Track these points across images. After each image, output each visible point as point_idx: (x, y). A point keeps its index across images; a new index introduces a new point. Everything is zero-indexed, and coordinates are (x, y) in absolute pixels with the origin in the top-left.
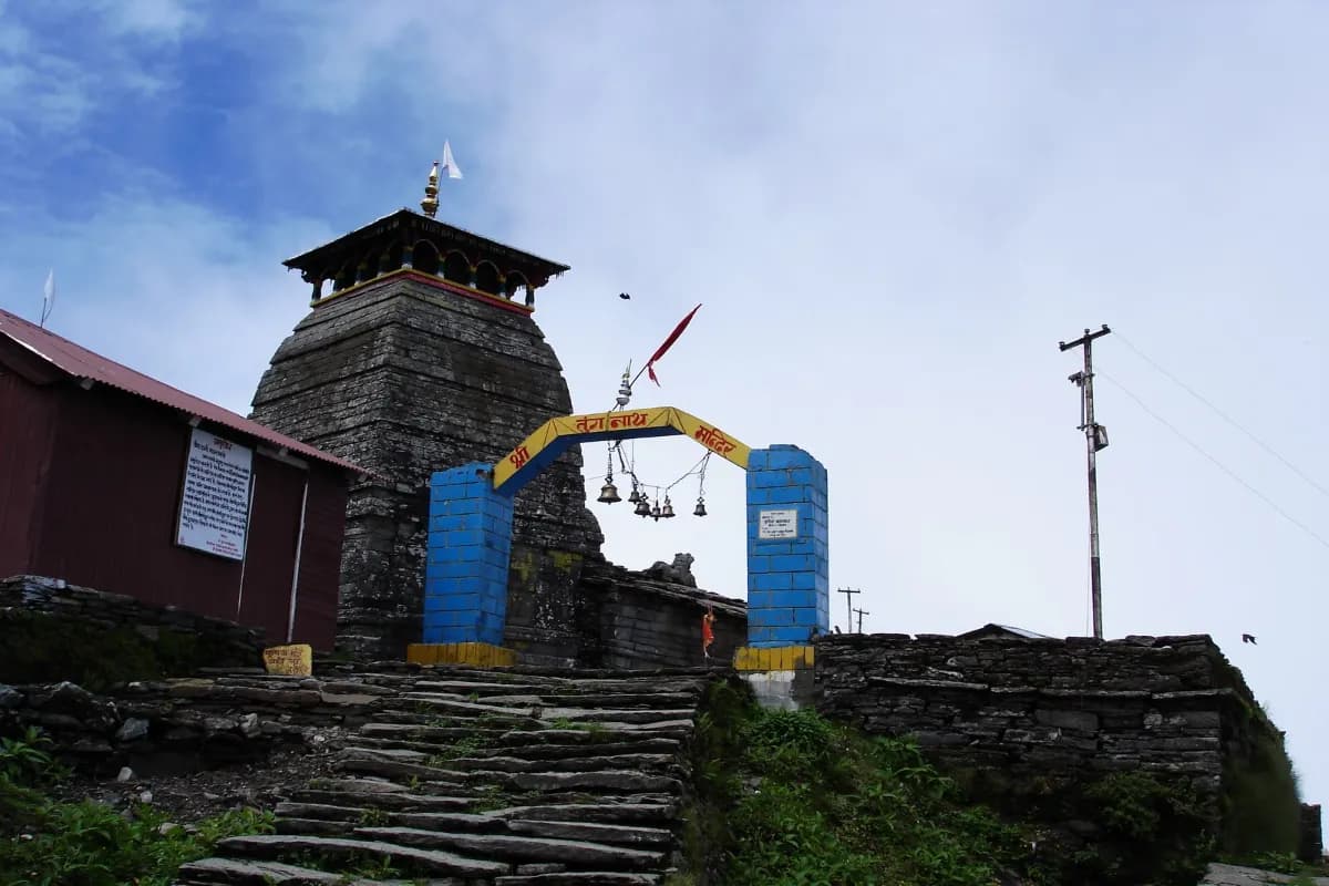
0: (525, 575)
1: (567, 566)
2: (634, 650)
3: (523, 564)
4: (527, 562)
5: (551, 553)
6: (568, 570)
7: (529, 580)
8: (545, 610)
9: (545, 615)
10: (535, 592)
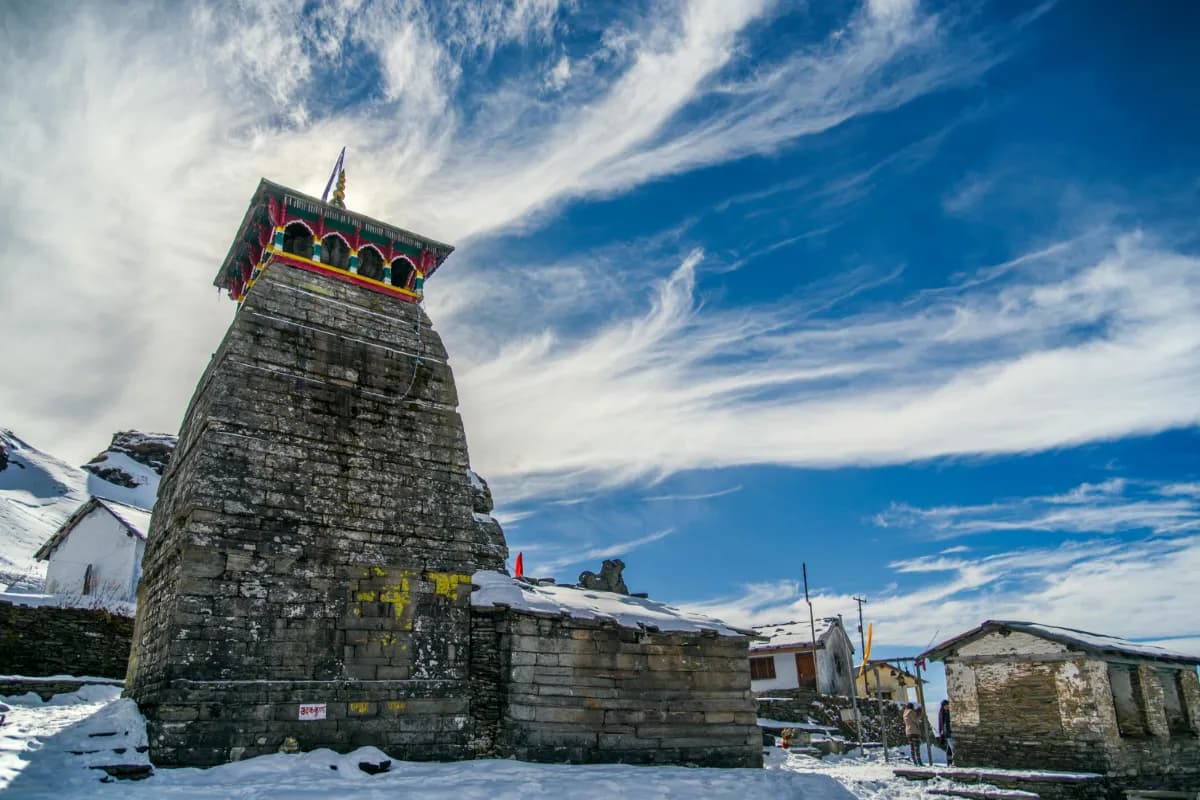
0: (399, 610)
1: (452, 592)
2: (538, 695)
3: (396, 594)
4: (401, 591)
5: (432, 576)
6: (455, 596)
7: (404, 614)
8: (426, 652)
9: (426, 662)
10: (412, 630)
